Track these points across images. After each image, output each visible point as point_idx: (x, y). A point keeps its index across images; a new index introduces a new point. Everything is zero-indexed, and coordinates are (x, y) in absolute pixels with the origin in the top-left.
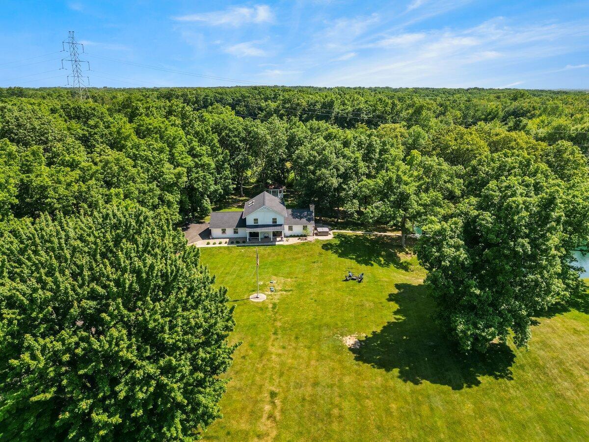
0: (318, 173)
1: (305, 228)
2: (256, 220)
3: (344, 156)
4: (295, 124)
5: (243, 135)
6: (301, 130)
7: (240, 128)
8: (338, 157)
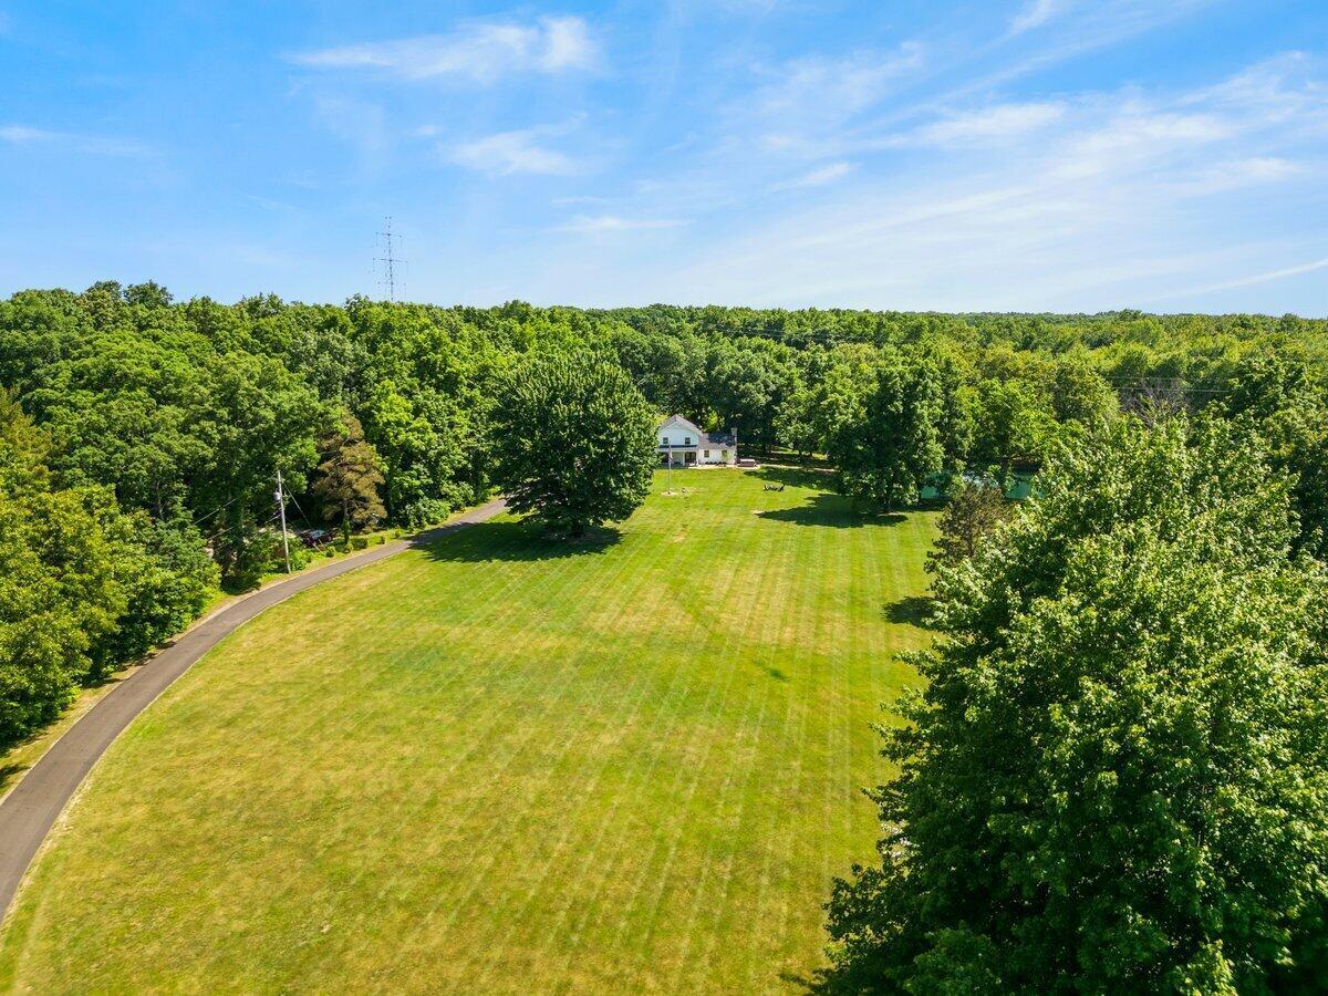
0: (742, 387)
1: (724, 452)
2: (666, 439)
3: (776, 372)
4: (717, 340)
5: (649, 351)
6: (725, 347)
7: (646, 343)
8: (767, 371)
